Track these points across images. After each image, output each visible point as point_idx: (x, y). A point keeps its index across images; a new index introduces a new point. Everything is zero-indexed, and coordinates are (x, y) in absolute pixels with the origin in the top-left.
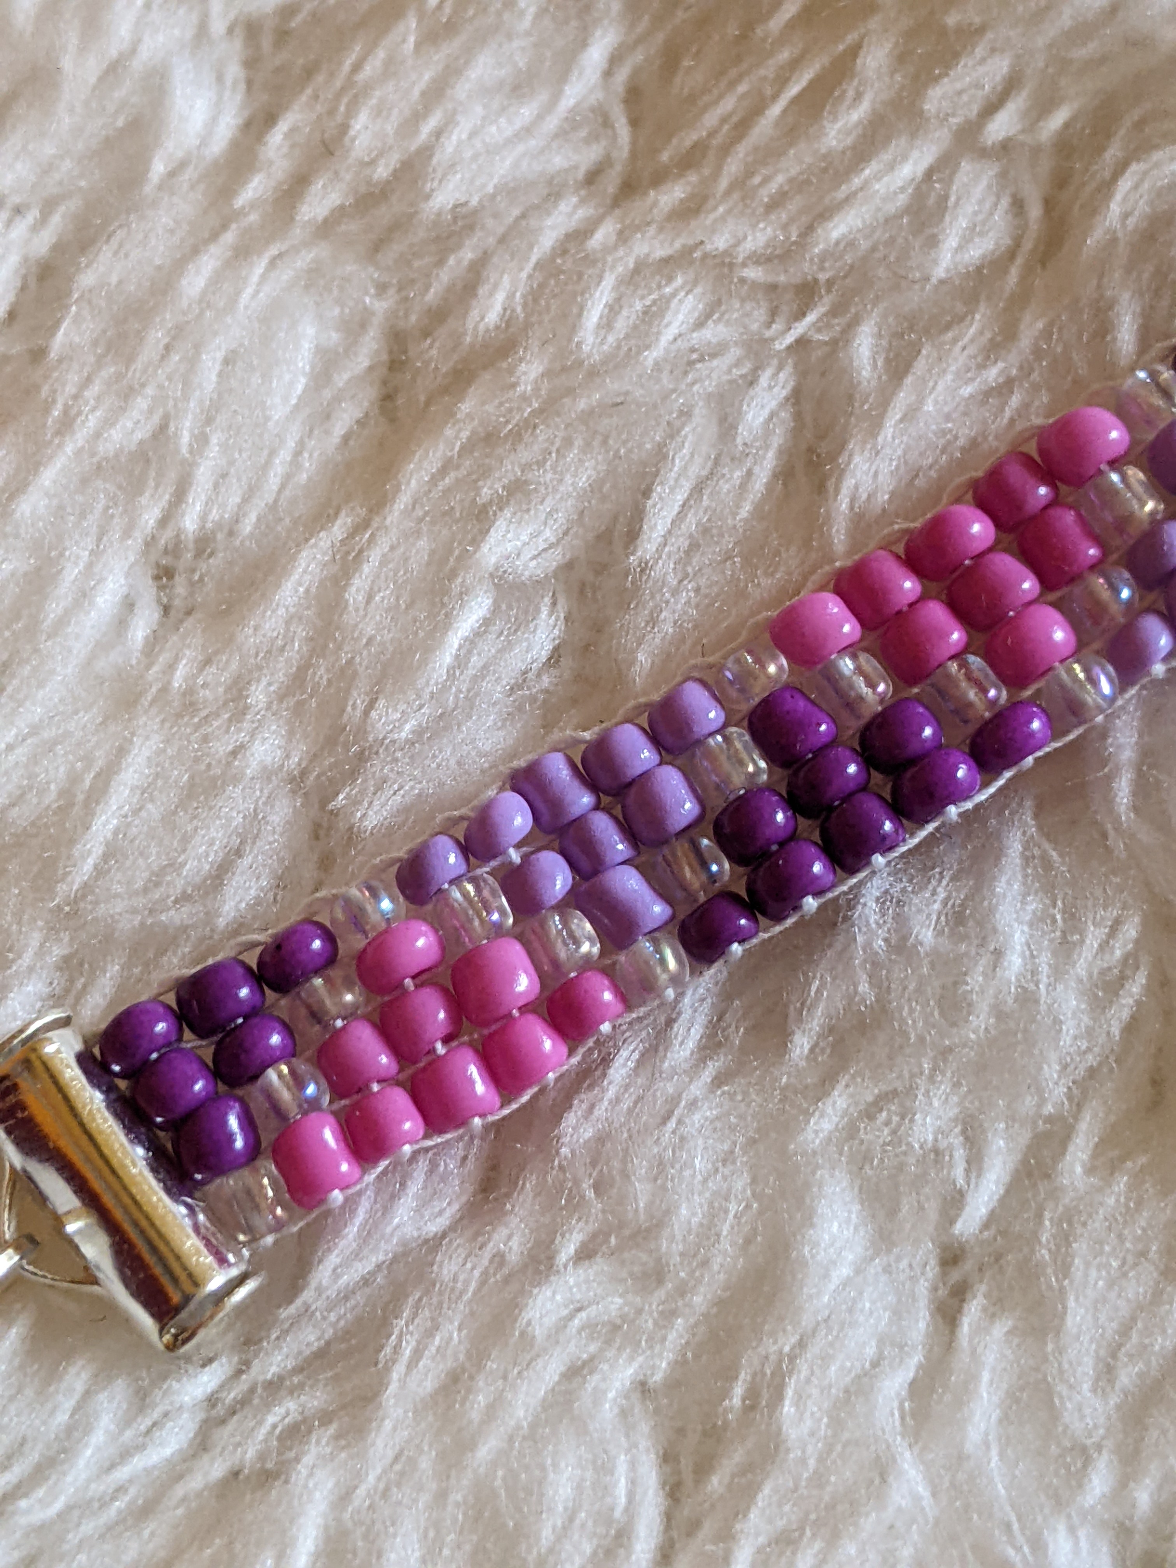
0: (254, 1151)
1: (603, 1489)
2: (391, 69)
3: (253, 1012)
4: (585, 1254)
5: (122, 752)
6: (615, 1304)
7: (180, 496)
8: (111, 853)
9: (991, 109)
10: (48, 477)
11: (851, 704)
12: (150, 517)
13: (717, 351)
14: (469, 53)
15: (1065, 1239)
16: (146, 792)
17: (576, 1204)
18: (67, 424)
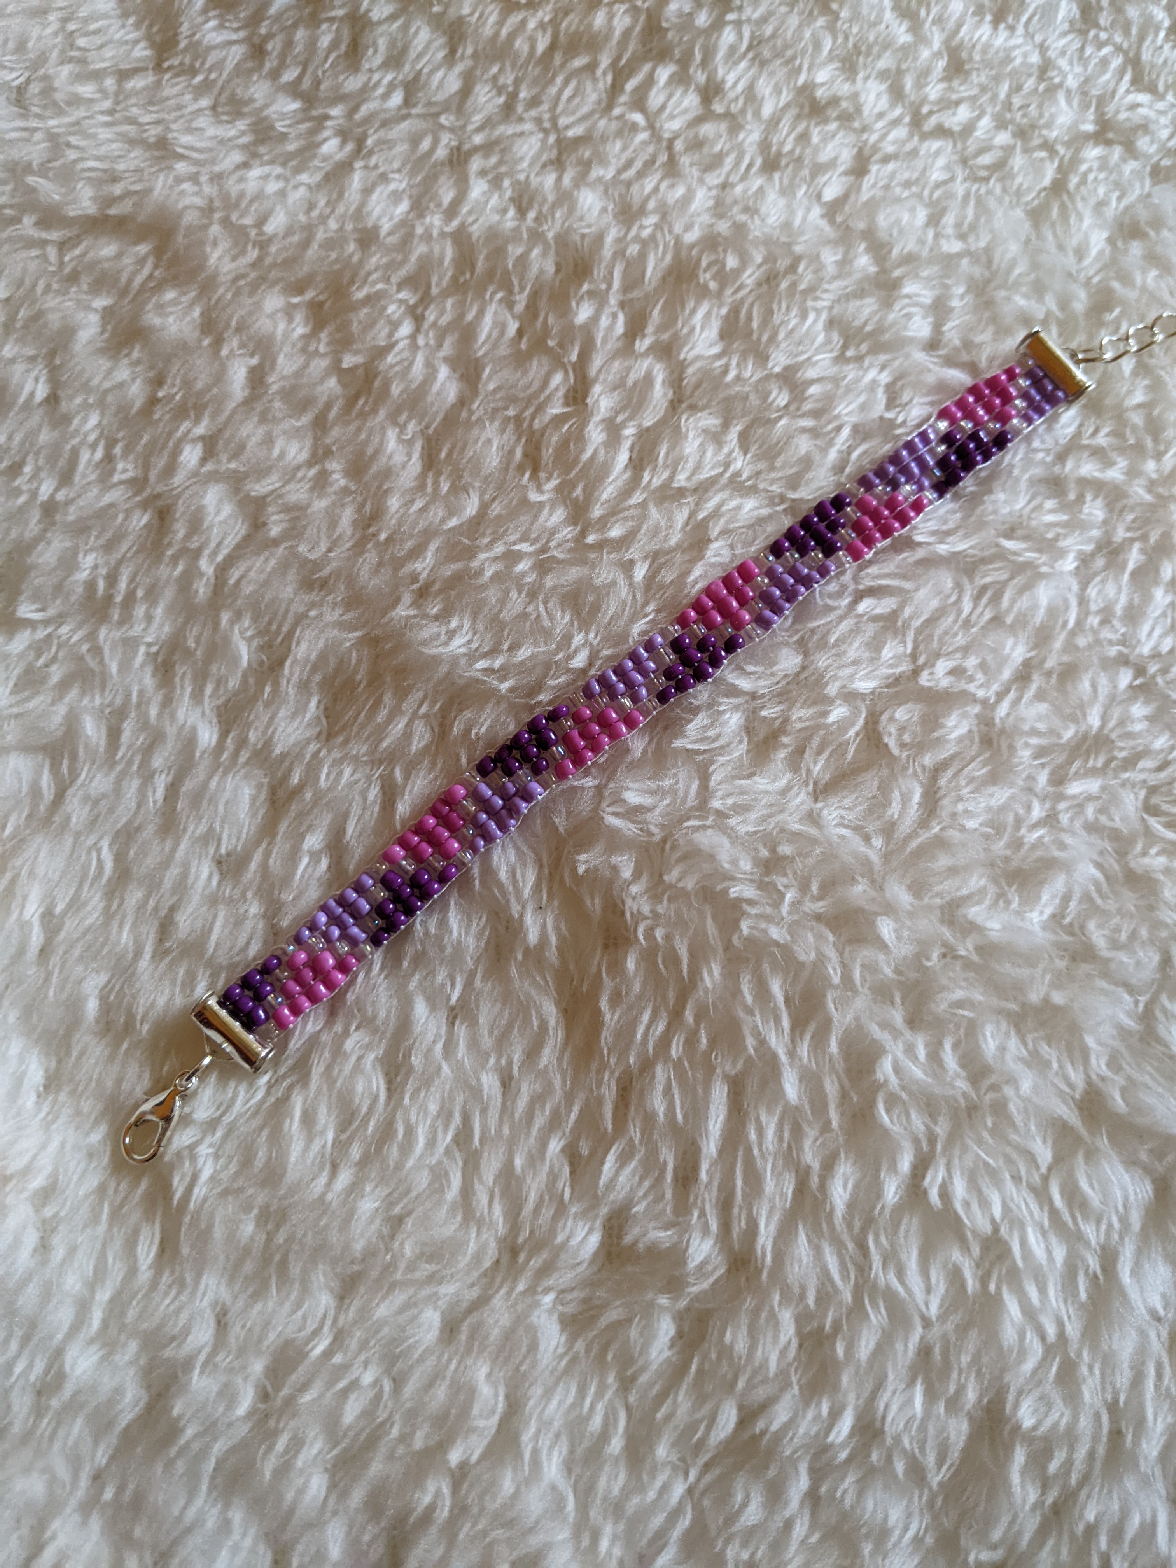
0: (268, 1018)
1: (370, 1087)
2: (257, 718)
3: (261, 982)
4: (358, 1028)
5: (215, 917)
6: (367, 1040)
7: (219, 845)
8: (217, 944)
9: (420, 706)
10: (182, 846)
11: (406, 872)
12: (212, 851)
13: (357, 782)
14: (278, 709)
15: (477, 1001)
16: (224, 927)
17: (354, 1016)
18: (185, 830)
